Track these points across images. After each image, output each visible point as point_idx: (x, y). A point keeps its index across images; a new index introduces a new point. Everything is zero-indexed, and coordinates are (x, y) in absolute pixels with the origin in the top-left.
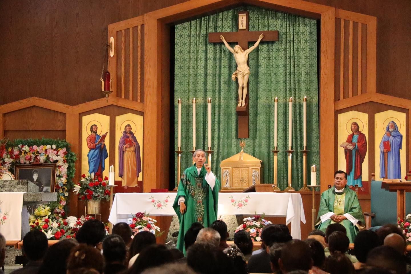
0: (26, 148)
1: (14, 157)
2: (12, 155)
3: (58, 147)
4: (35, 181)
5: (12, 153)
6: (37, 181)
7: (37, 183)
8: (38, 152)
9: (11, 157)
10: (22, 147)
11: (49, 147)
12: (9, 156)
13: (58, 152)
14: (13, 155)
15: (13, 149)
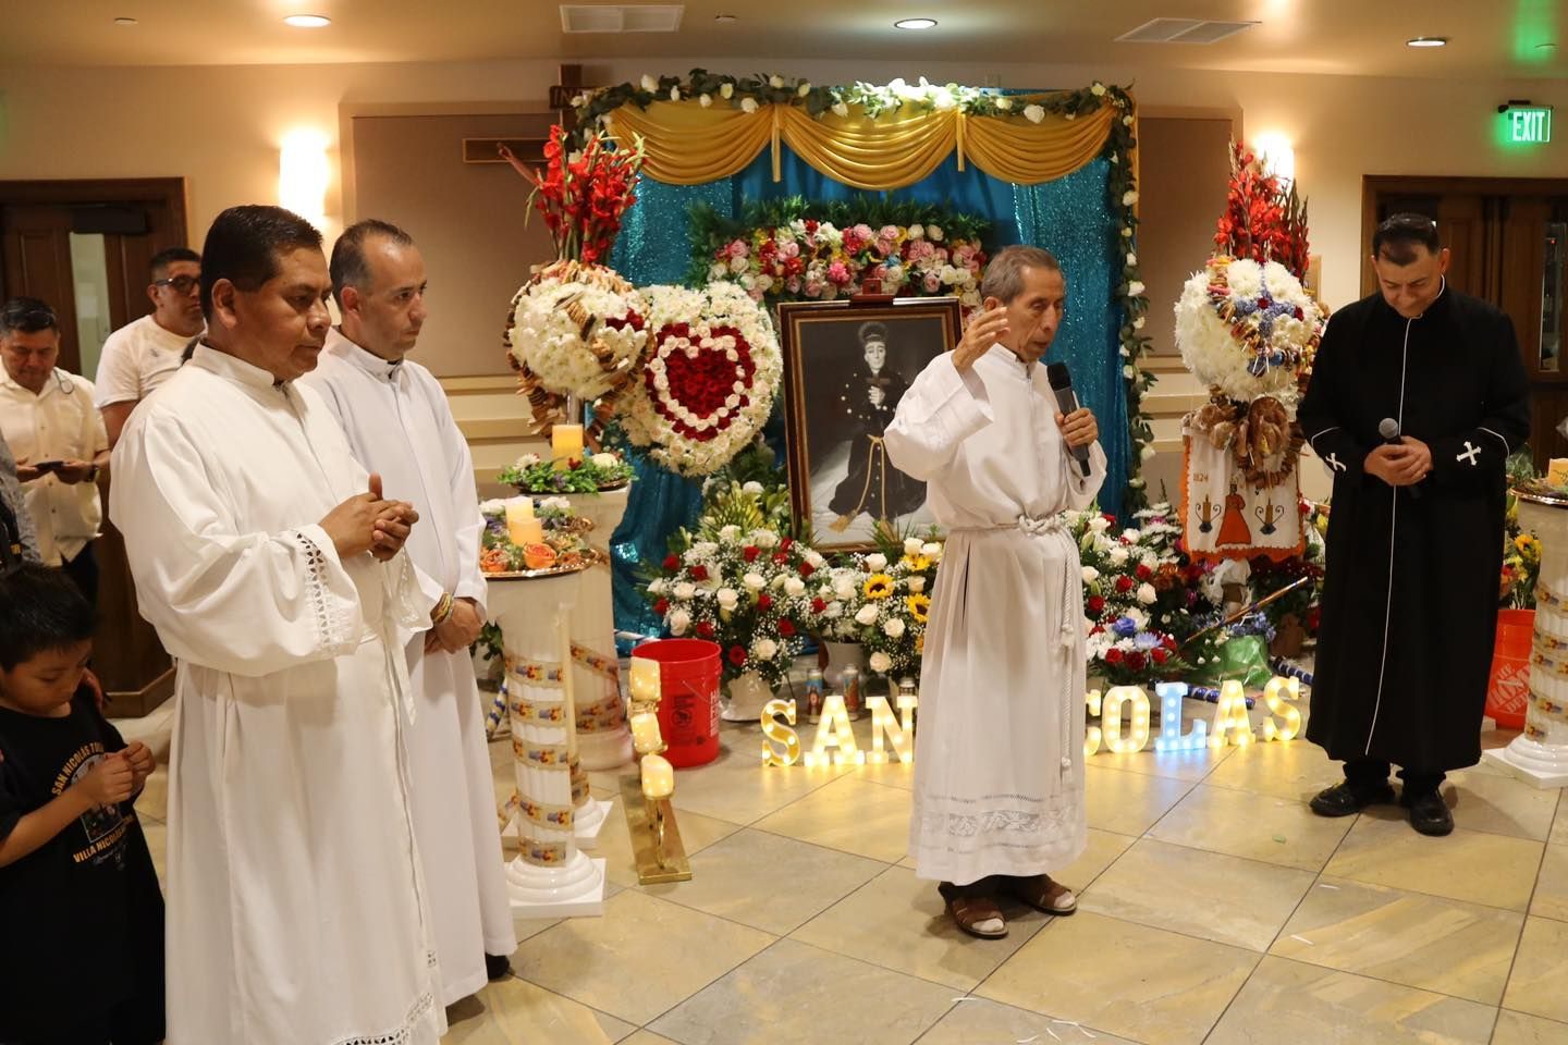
0: (829, 233)
1: (780, 269)
2: (769, 261)
3: (947, 234)
4: (876, 372)
5: (769, 249)
6: (883, 372)
7: (886, 381)
8: (876, 253)
9: (769, 271)
10: (811, 229)
11: (916, 231)
12: (756, 264)
13: (951, 255)
14: (775, 263)
15: (772, 235)
